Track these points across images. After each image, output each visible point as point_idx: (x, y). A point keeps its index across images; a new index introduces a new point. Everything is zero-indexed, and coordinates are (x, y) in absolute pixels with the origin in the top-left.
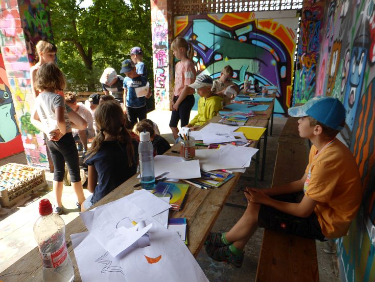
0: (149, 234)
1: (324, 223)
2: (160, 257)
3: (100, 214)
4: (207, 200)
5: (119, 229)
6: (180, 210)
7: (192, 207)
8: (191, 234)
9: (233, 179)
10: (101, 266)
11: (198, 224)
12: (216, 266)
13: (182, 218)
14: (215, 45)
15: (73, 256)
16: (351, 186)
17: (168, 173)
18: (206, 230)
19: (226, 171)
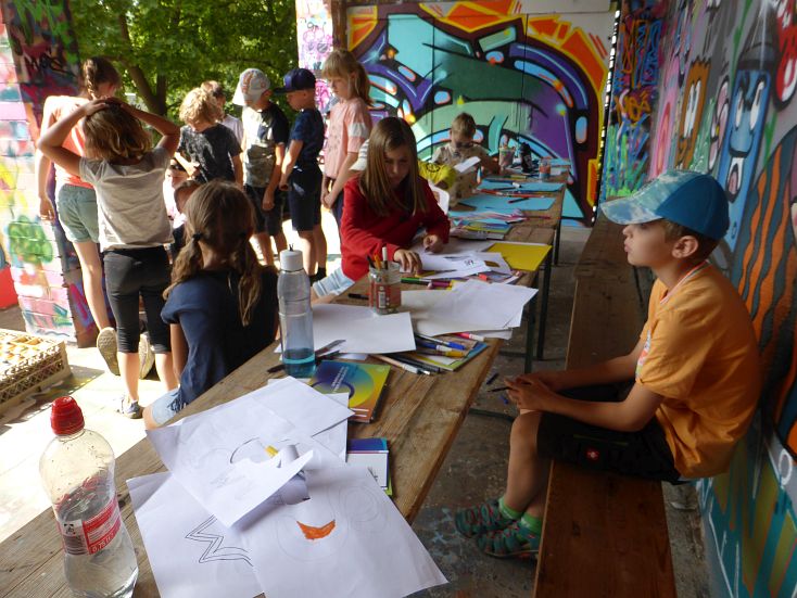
0: (306, 474)
1: (680, 445)
2: (332, 525)
3: (192, 432)
4: (432, 399)
5: (237, 465)
6: (371, 422)
7: (397, 414)
8: (398, 472)
9: (485, 352)
10: (198, 548)
11: (413, 451)
12: (445, 542)
13: (379, 440)
14: (436, 71)
15: (133, 526)
16: (736, 364)
17: (344, 341)
18: (432, 464)
19: (470, 336)
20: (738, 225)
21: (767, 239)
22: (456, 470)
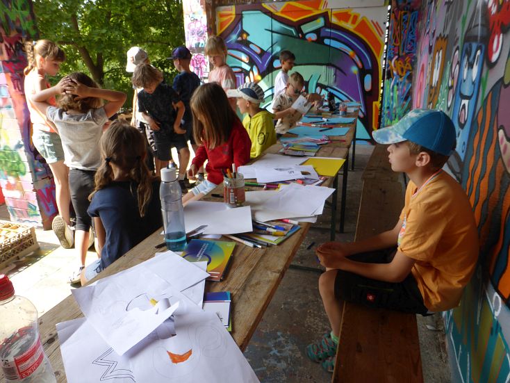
0: (174, 318)
1: (427, 290)
2: (190, 353)
3: (103, 290)
4: (262, 264)
5: (130, 312)
6: (221, 281)
7: (238, 275)
8: (237, 315)
9: (298, 232)
10: (101, 370)
11: (247, 300)
12: (278, 354)
13: (225, 292)
14: (274, 46)
16: (462, 237)
17: (206, 226)
18: (260, 309)
19: (289, 221)
20: (466, 143)
21: (484, 153)
22: (286, 306)
